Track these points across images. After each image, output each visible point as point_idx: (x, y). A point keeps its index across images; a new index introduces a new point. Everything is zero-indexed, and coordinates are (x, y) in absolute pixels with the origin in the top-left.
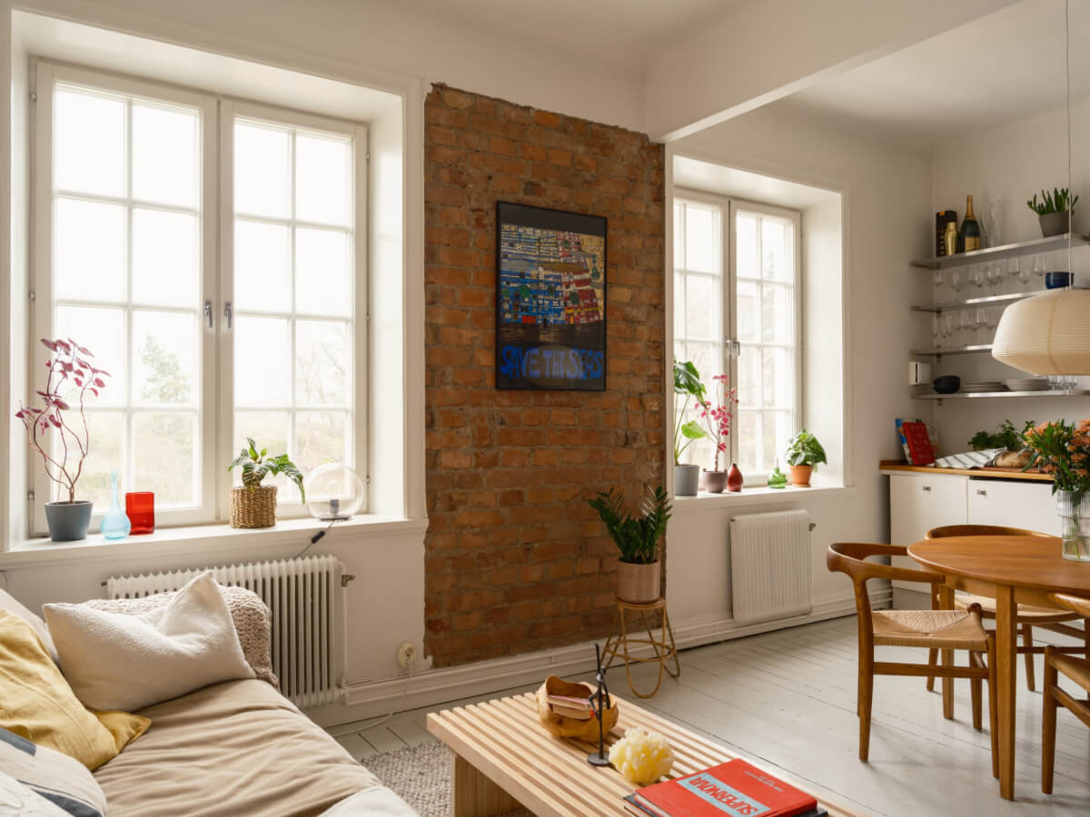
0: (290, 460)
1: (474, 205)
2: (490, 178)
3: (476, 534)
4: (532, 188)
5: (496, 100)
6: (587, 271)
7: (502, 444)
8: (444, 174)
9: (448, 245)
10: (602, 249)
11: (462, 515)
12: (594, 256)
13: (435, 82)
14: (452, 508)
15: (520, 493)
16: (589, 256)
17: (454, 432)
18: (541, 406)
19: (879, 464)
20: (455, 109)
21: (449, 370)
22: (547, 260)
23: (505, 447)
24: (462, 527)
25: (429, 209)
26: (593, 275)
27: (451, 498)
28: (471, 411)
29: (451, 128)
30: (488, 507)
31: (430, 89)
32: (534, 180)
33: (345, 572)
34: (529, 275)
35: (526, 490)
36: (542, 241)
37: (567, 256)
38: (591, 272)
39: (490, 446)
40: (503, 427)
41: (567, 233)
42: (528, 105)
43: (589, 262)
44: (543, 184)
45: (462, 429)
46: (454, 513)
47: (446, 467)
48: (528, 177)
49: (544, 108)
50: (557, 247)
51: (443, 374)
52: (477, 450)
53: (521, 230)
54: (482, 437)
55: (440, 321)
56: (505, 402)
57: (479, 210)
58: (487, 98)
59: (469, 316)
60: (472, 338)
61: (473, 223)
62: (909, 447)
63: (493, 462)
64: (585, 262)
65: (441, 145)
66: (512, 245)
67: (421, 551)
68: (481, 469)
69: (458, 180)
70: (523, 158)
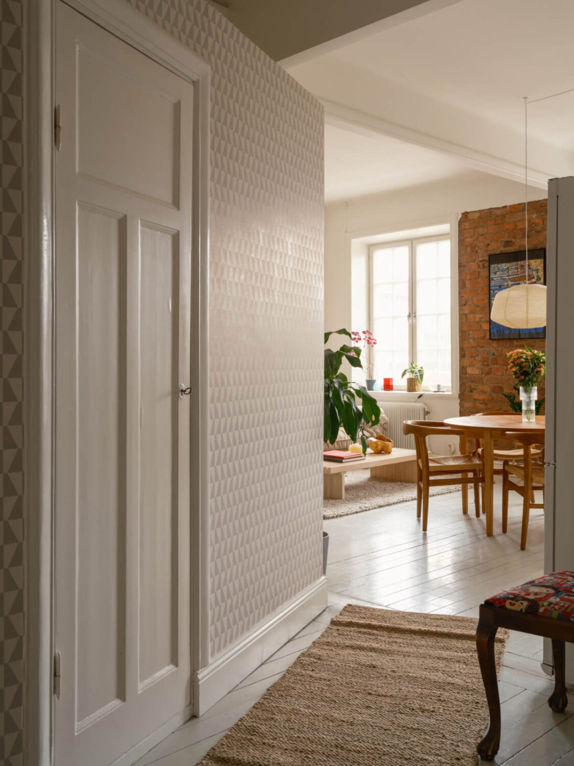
0: (423, 369)
1: (480, 259)
2: (489, 245)
3: (481, 404)
4: (508, 244)
5: (489, 209)
6: (534, 278)
7: (494, 365)
8: (469, 249)
9: (470, 279)
10: (542, 265)
11: (476, 395)
12: (538, 270)
13: (463, 212)
14: (471, 391)
15: (501, 387)
16: (534, 270)
17: (473, 359)
18: (512, 346)
20: (473, 220)
21: (471, 333)
22: (512, 277)
23: (495, 366)
24: (475, 400)
25: (461, 266)
26: (537, 280)
27: (470, 386)
28: (481, 350)
29: (470, 229)
30: (487, 392)
31: (460, 216)
32: (509, 239)
33: (426, 410)
34: (504, 286)
35: (504, 386)
36: (510, 268)
37: (522, 273)
38: (536, 278)
39: (488, 365)
40: (494, 357)
41: (522, 261)
42: (503, 205)
43: (535, 273)
44: (513, 240)
45: (477, 358)
46: (472, 393)
47: (469, 374)
48: (506, 239)
49: (512, 204)
50: (517, 269)
51: (469, 334)
52: (482, 367)
53: (499, 266)
54: (485, 361)
55: (466, 312)
56: (495, 345)
57: (484, 261)
58: (485, 210)
59: (479, 308)
60: (480, 318)
61: (482, 267)
63: (489, 373)
64: (533, 274)
65: (466, 237)
66: (495, 273)
67: (458, 407)
68: (483, 375)
69: (474, 251)
70: (503, 231)
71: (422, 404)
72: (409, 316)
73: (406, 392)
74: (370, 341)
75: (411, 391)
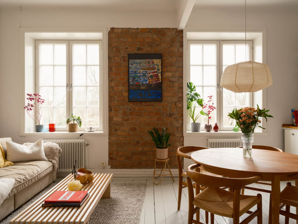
0: (80, 118)
1: (122, 56)
2: (127, 48)
3: (123, 137)
4: (139, 49)
5: (128, 28)
6: (156, 69)
7: (130, 115)
8: (114, 49)
9: (115, 67)
10: (161, 62)
11: (119, 132)
12: (158, 65)
13: (111, 27)
14: (116, 131)
15: (135, 128)
16: (156, 65)
17: (117, 112)
18: (142, 105)
19: (282, 125)
20: (117, 33)
21: (116, 97)
22: (143, 67)
23: (131, 116)
24: (119, 135)
25: (110, 58)
26: (157, 70)
27: (115, 128)
28: (122, 107)
29: (116, 38)
30: (126, 131)
31: (110, 29)
32: (140, 47)
33: (87, 143)
34: (137, 72)
35: (137, 127)
36: (141, 63)
37: (149, 66)
38: (157, 69)
39: (127, 116)
40: (131, 111)
41: (149, 59)
42: (137, 28)
43: (156, 67)
44: (143, 47)
45: (119, 112)
46: (117, 132)
47: (114, 121)
48: (138, 46)
49: (142, 27)
50: (146, 63)
51: (114, 98)
52: (123, 117)
53: (135, 61)
54: (124, 113)
55: (113, 85)
56: (131, 105)
57: (124, 57)
58: (126, 28)
59: (121, 83)
60: (122, 89)
61: (122, 60)
62: (295, 120)
63: (127, 120)
64: (155, 67)
65: (113, 42)
66: (132, 65)
67: (108, 140)
68: (124, 121)
69: (118, 50)
70: (136, 42)
71: (83, 140)
72: (67, 86)
73: (68, 132)
74: (40, 100)
75: (72, 132)
